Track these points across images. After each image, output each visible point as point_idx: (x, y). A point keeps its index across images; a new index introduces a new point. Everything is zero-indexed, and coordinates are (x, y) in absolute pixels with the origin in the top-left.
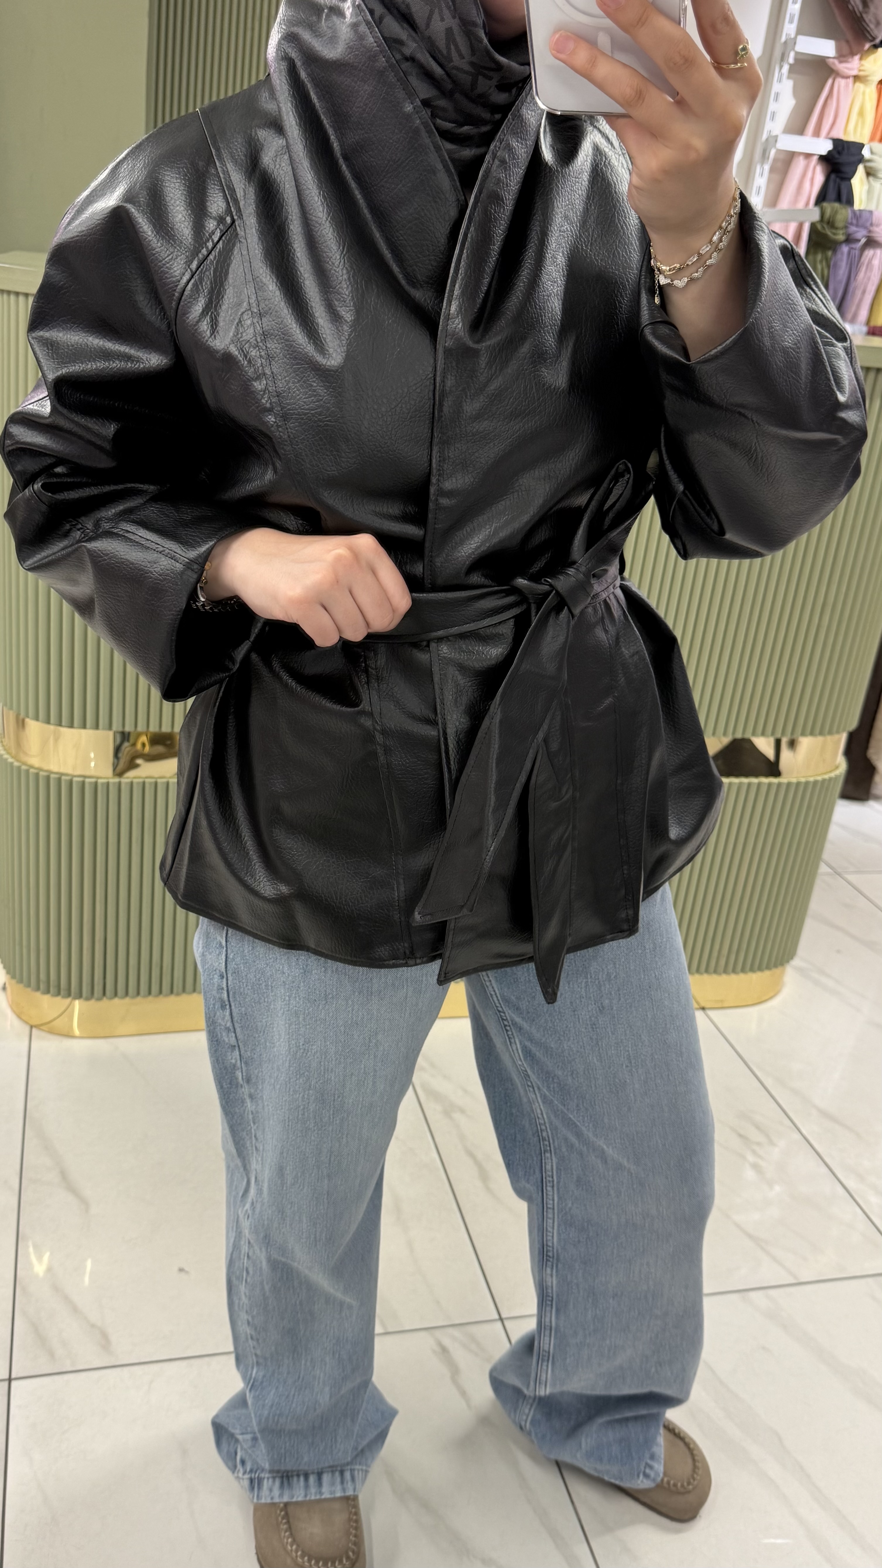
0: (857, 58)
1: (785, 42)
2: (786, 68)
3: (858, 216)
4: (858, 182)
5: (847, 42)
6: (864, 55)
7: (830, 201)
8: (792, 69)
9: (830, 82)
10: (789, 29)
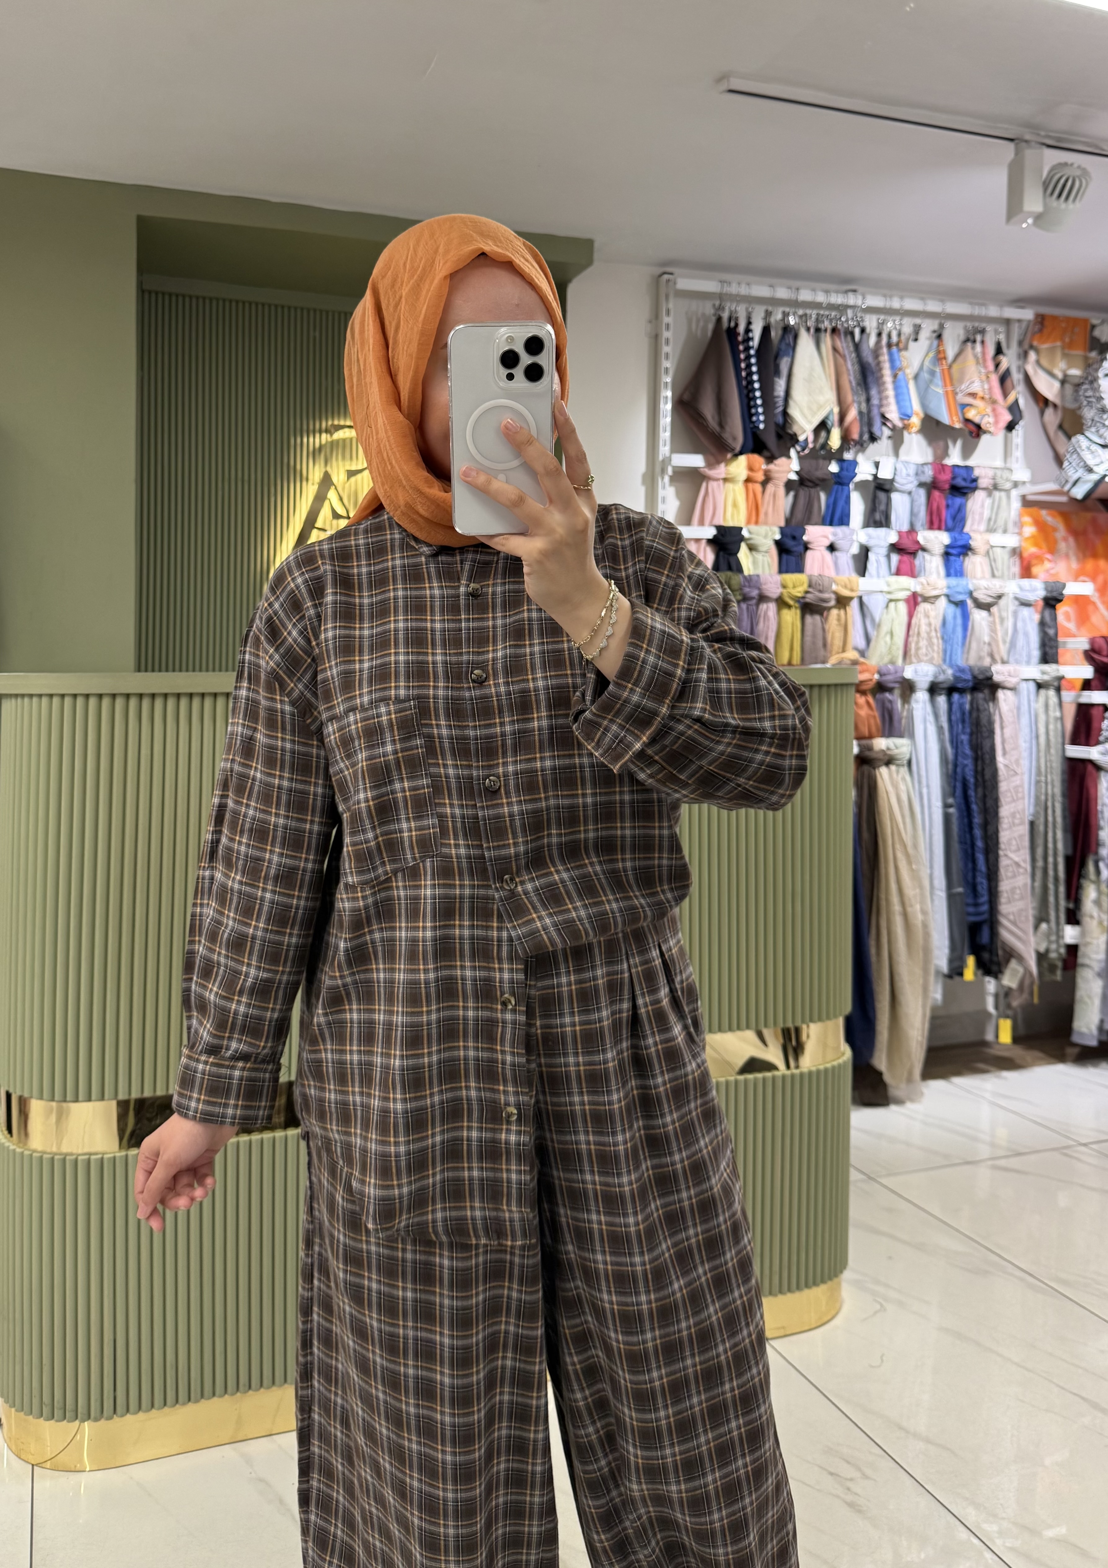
0: (722, 465)
1: (663, 461)
2: (667, 479)
3: (749, 580)
4: (743, 555)
5: (712, 454)
6: (728, 462)
7: (723, 570)
8: (673, 479)
9: (704, 485)
10: (664, 450)
